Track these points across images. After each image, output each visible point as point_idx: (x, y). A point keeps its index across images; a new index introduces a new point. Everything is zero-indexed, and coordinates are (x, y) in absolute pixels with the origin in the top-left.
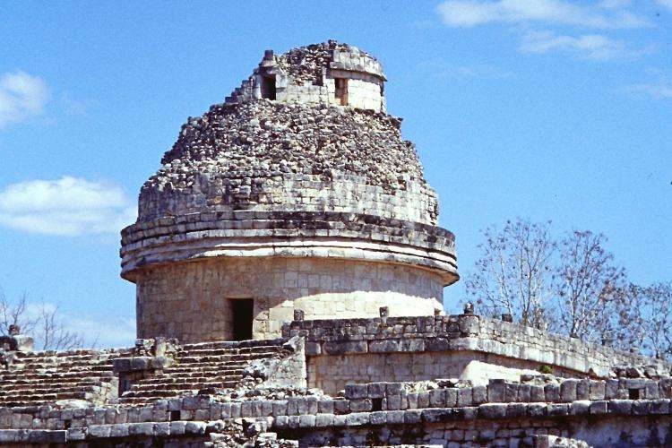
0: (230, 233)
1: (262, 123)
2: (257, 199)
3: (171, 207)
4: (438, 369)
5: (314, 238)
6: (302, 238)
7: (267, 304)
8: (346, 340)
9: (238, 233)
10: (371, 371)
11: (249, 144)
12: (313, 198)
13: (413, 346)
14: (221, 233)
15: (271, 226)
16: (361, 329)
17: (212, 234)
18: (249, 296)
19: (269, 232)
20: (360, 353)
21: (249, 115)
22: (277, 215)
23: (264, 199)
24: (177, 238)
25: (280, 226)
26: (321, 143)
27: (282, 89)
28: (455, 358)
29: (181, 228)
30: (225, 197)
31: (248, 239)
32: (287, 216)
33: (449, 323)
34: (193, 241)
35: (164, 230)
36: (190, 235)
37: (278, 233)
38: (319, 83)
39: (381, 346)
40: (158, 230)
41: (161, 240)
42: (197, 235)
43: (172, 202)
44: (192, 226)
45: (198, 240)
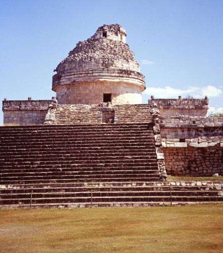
0: (107, 74)
1: (107, 44)
2: (112, 65)
3: (83, 66)
4: (198, 114)
5: (129, 77)
6: (126, 77)
7: (116, 95)
8: (170, 104)
9: (110, 74)
10: (177, 113)
11: (105, 50)
12: (126, 66)
13: (191, 107)
14: (105, 74)
15: (118, 73)
16: (174, 102)
17: (102, 74)
18: (110, 93)
19: (118, 75)
20: (174, 109)
21: (103, 42)
22: (120, 70)
23: (114, 65)
24: (89, 75)
25: (121, 73)
26: (123, 51)
27: (109, 36)
28: (203, 111)
29: (91, 72)
30: (102, 64)
31: (112, 76)
32: (123, 71)
33: (202, 101)
34: (95, 76)
35: (84, 73)
36: (94, 74)
37: (121, 75)
38: (117, 35)
39: (181, 107)
40: (81, 72)
41: (83, 75)
42: (96, 74)
43: (84, 65)
44: (94, 72)
45: (97, 76)
